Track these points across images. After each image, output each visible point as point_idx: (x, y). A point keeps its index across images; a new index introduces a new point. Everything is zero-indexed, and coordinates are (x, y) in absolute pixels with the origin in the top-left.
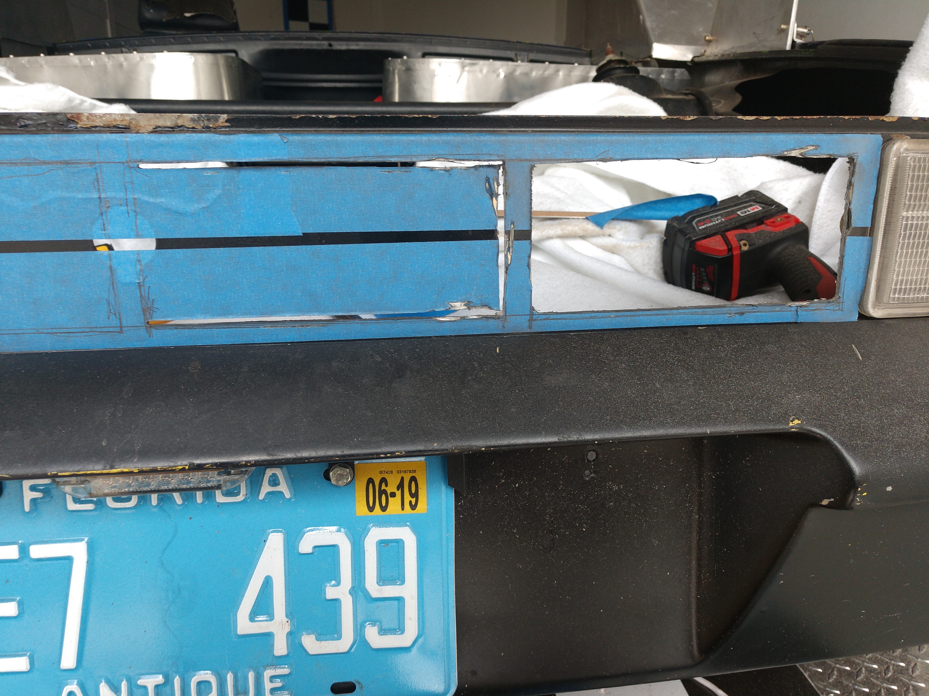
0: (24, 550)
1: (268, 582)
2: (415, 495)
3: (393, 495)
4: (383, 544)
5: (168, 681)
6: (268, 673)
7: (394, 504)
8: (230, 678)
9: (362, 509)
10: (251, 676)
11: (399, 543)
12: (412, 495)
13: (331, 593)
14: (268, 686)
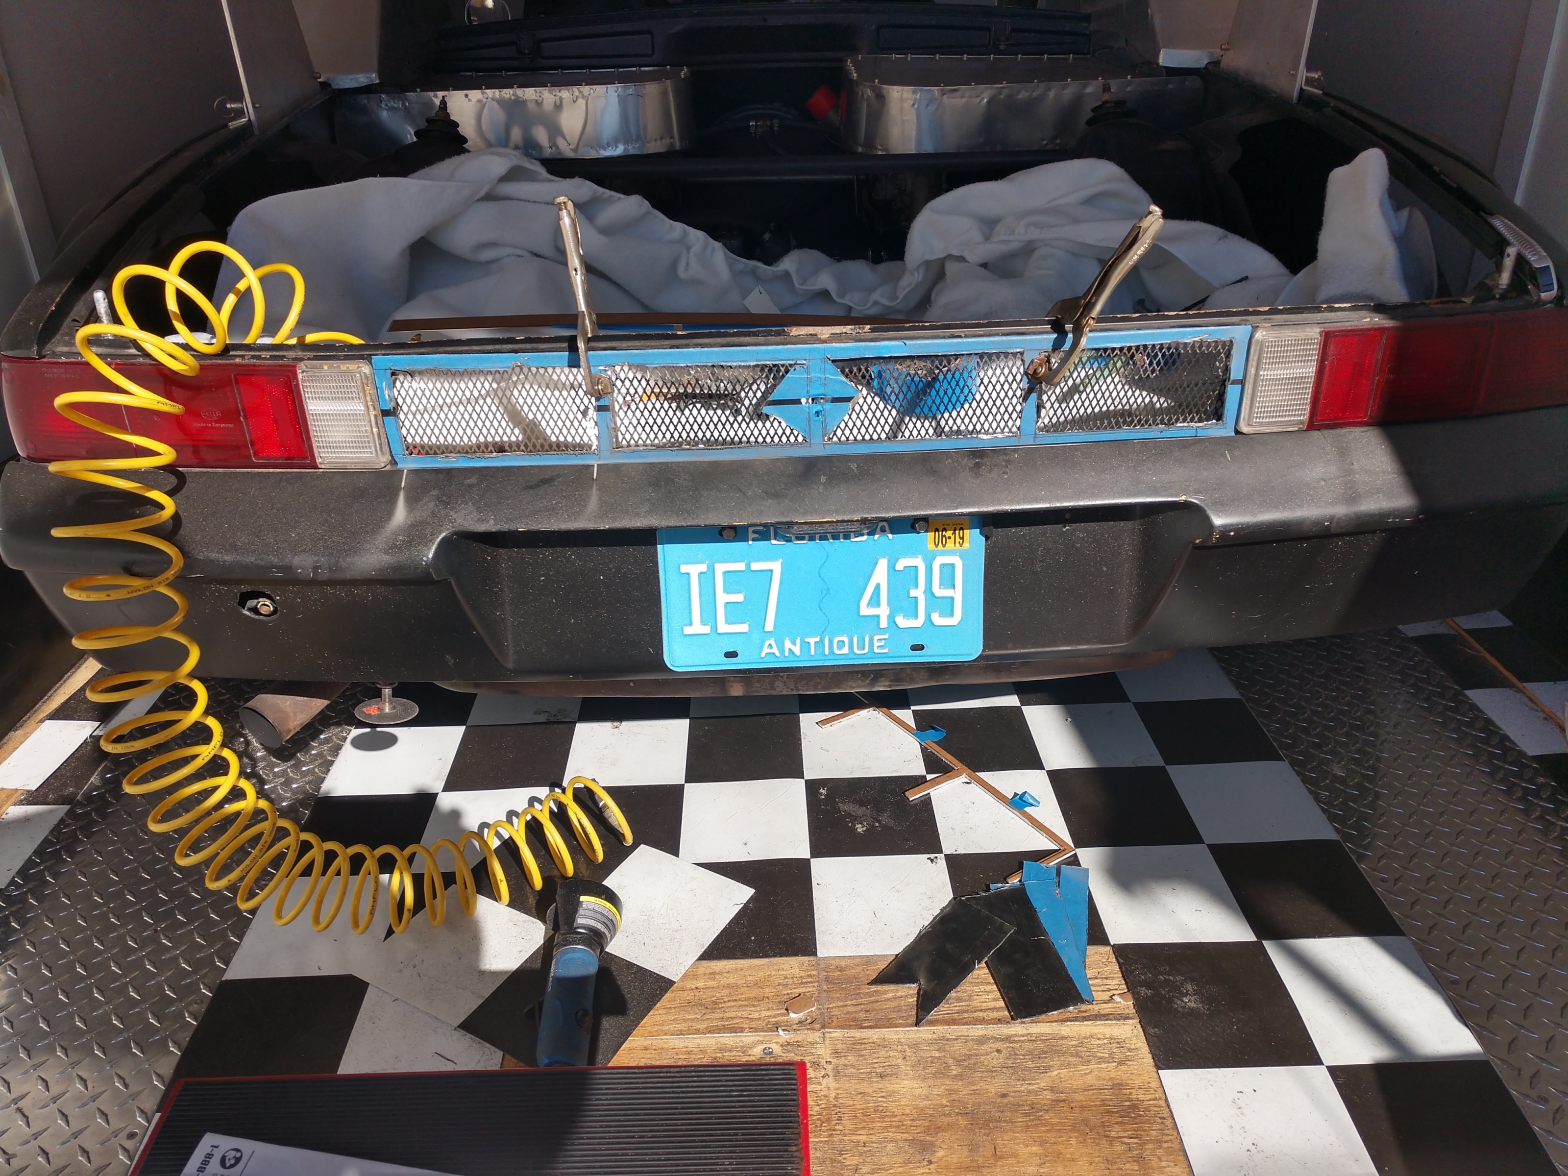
0: (748, 566)
1: (878, 586)
2: (962, 538)
3: (950, 538)
4: (943, 566)
5: (822, 641)
6: (876, 638)
7: (950, 544)
8: (855, 639)
9: (931, 546)
10: (867, 639)
11: (953, 566)
12: (960, 538)
13: (913, 593)
14: (876, 644)
